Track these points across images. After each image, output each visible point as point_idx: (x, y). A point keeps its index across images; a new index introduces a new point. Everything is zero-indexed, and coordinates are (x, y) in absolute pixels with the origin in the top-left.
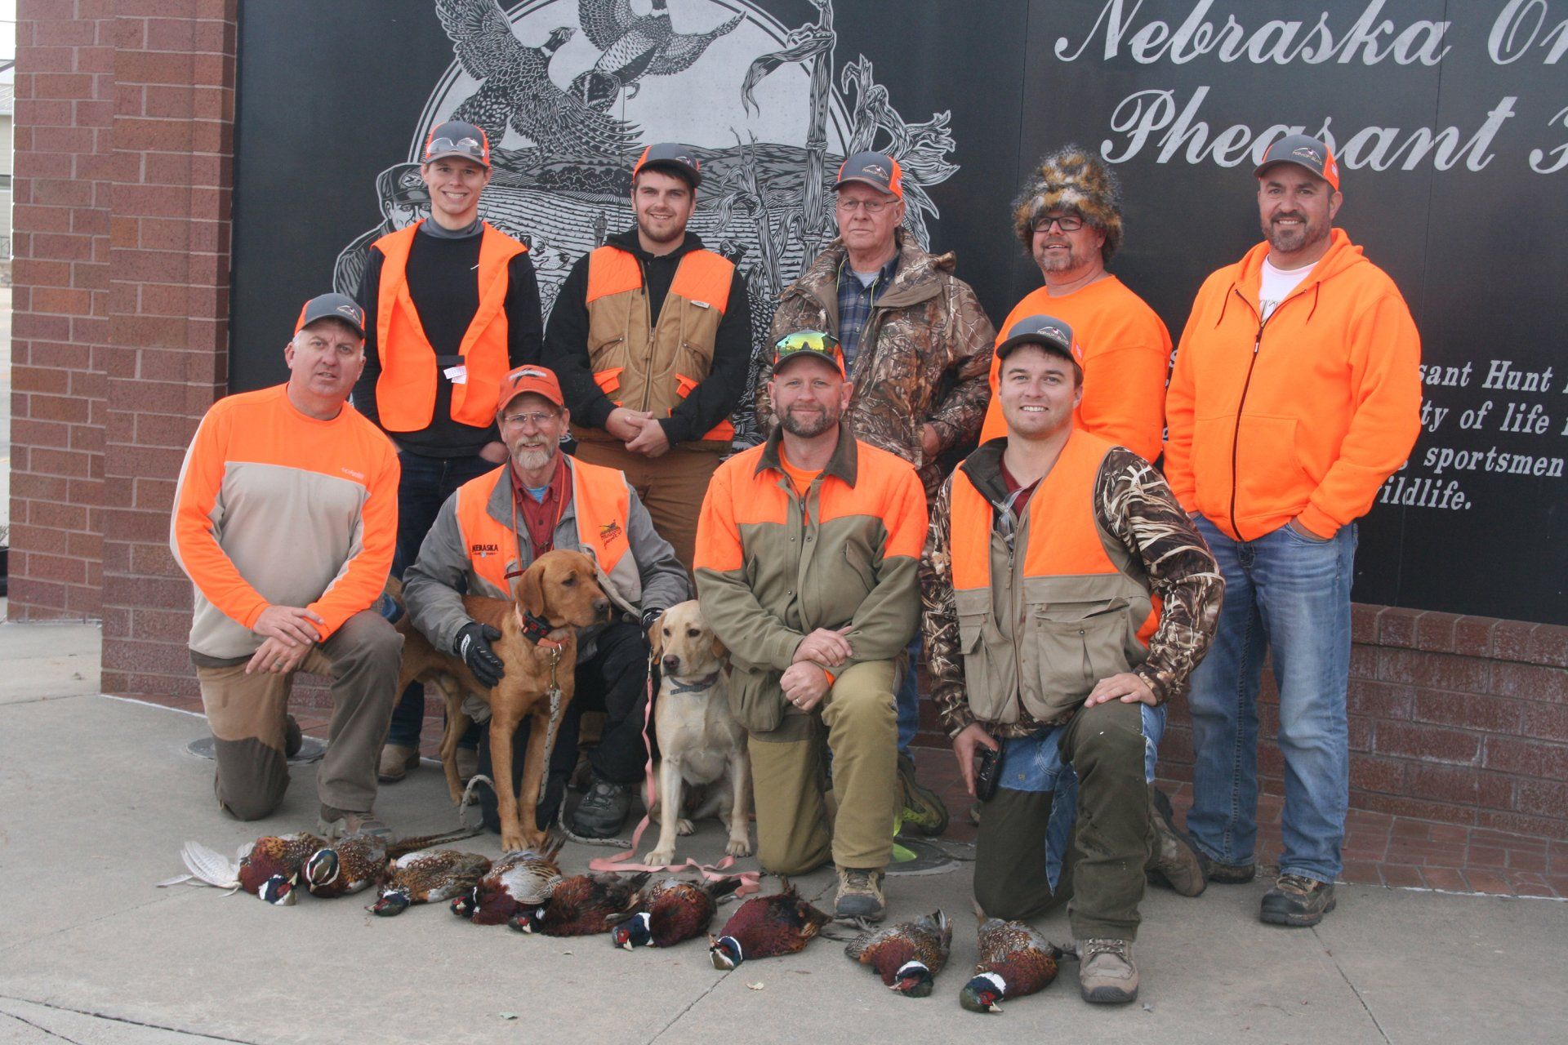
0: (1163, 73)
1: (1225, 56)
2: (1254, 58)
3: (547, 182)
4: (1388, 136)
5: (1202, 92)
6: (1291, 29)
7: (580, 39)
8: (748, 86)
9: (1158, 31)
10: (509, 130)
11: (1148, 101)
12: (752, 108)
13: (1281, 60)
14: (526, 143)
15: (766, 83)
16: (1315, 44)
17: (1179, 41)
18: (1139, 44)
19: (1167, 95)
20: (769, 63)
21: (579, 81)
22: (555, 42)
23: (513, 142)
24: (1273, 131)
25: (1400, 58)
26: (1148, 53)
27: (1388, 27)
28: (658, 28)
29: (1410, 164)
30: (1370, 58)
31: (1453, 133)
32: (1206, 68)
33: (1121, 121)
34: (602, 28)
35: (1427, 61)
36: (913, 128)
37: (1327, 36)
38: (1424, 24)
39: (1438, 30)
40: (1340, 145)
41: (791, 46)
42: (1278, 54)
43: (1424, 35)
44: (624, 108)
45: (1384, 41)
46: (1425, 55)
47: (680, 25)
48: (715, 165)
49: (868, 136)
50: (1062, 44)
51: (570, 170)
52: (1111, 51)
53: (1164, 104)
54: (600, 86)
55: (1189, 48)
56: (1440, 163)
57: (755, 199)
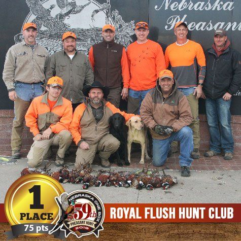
0: (177, 12)
1: (190, 9)
2: (196, 9)
3: (51, 36)
4: (223, 24)
5: (185, 16)
6: (202, 3)
7: (57, 7)
8: (92, 16)
9: (176, 4)
10: (42, 26)
11: (174, 18)
12: (93, 20)
13: (201, 9)
14: (46, 29)
15: (96, 15)
16: (208, 6)
17: (180, 6)
18: (172, 7)
19: (178, 17)
20: (97, 11)
21: (57, 15)
22: (52, 7)
23: (43, 28)
24: (200, 23)
25: (224, 9)
26: (174, 8)
27: (222, 3)
28: (73, 5)
29: (227, 29)
30: (218, 9)
31: (235, 24)
32: (186, 11)
33: (169, 22)
34: (61, 5)
35: (230, 10)
36: (127, 24)
37: (210, 5)
38: (229, 2)
39: (231, 4)
40: (213, 26)
41: (101, 8)
42: (200, 8)
43: (229, 4)
44: (66, 21)
45: (221, 6)
46: (229, 8)
47: (78, 4)
48: (86, 32)
49: (118, 26)
50: (156, 7)
51: (56, 34)
52: (166, 8)
53: (178, 18)
54: (61, 17)
55: (182, 7)
56: (233, 29)
57: (95, 38)
